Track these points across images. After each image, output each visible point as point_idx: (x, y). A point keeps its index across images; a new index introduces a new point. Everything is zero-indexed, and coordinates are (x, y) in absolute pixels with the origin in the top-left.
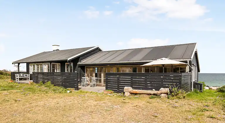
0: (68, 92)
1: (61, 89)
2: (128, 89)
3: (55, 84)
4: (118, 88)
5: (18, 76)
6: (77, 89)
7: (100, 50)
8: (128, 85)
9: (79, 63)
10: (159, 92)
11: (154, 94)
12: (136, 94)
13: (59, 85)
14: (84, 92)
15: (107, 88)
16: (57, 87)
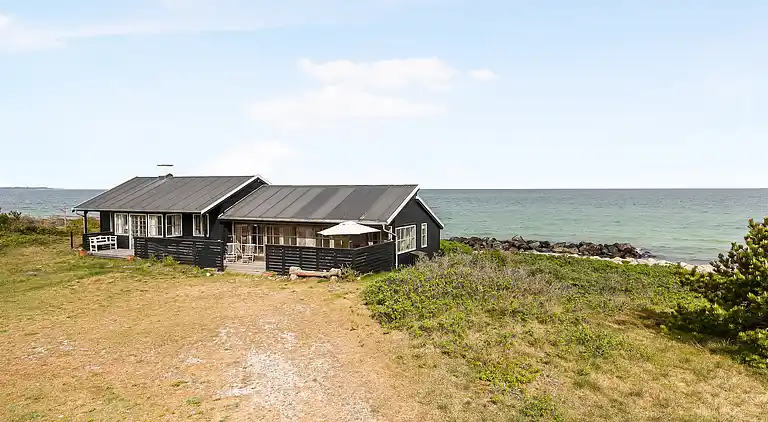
0: (208, 274)
1: (195, 270)
2: (295, 270)
3: (180, 259)
4: (283, 269)
5: (95, 241)
6: (222, 268)
7: (262, 183)
8: (294, 264)
9: (221, 216)
10: (328, 274)
11: (324, 277)
12: (304, 277)
13: (188, 263)
14: (233, 275)
15: (268, 268)
16: (187, 266)
